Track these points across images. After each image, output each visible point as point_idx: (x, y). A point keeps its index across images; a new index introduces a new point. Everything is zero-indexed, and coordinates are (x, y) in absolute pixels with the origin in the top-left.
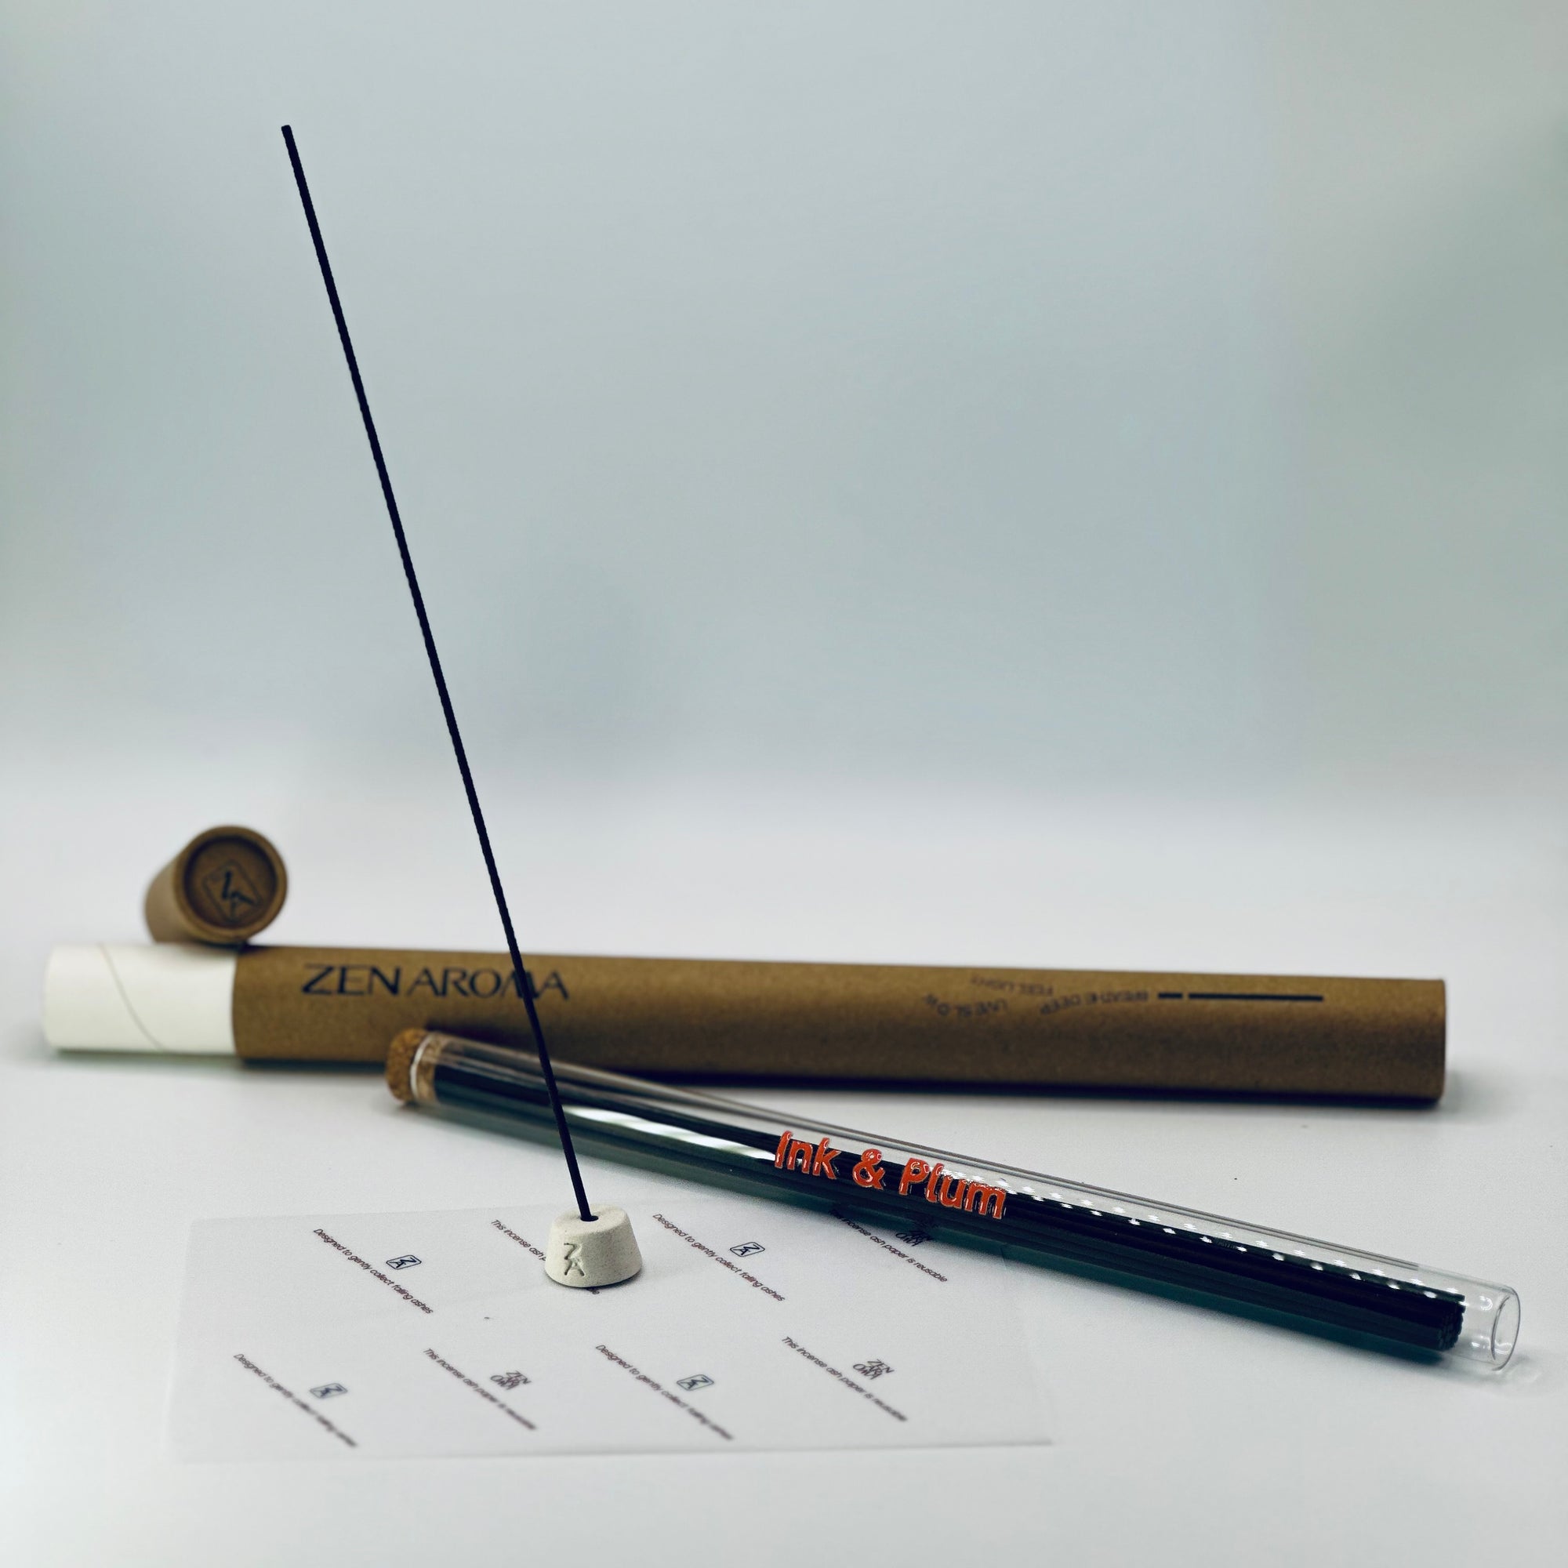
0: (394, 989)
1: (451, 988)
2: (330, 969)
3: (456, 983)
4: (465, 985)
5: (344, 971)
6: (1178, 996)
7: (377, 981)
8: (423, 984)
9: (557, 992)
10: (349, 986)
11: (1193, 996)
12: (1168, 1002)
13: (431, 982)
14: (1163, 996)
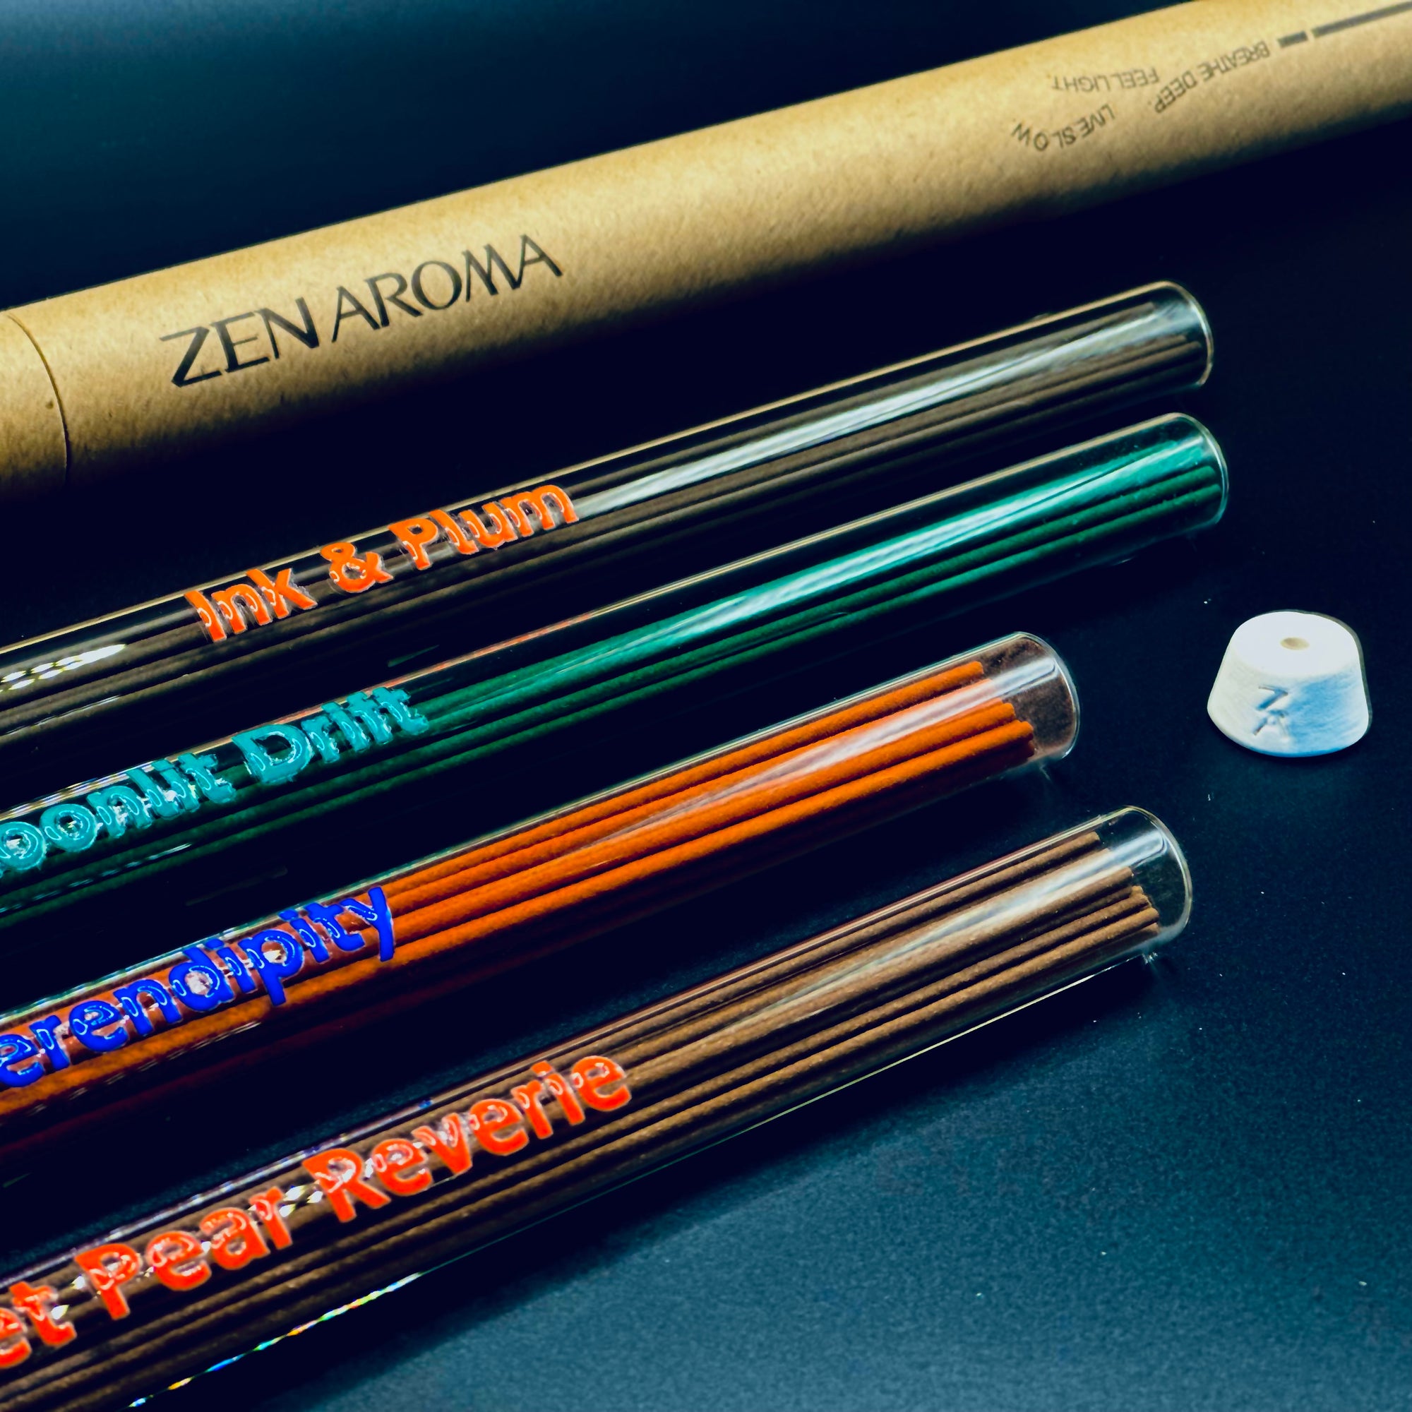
0: (311, 338)
1: (392, 308)
2: (201, 334)
3: (394, 299)
4: (409, 297)
5: (221, 327)
6: (1301, 37)
7: (279, 331)
8: (350, 314)
9: (543, 266)
10: (242, 354)
11: (1322, 31)
12: (1295, 49)
13: (360, 309)
14: (1287, 41)
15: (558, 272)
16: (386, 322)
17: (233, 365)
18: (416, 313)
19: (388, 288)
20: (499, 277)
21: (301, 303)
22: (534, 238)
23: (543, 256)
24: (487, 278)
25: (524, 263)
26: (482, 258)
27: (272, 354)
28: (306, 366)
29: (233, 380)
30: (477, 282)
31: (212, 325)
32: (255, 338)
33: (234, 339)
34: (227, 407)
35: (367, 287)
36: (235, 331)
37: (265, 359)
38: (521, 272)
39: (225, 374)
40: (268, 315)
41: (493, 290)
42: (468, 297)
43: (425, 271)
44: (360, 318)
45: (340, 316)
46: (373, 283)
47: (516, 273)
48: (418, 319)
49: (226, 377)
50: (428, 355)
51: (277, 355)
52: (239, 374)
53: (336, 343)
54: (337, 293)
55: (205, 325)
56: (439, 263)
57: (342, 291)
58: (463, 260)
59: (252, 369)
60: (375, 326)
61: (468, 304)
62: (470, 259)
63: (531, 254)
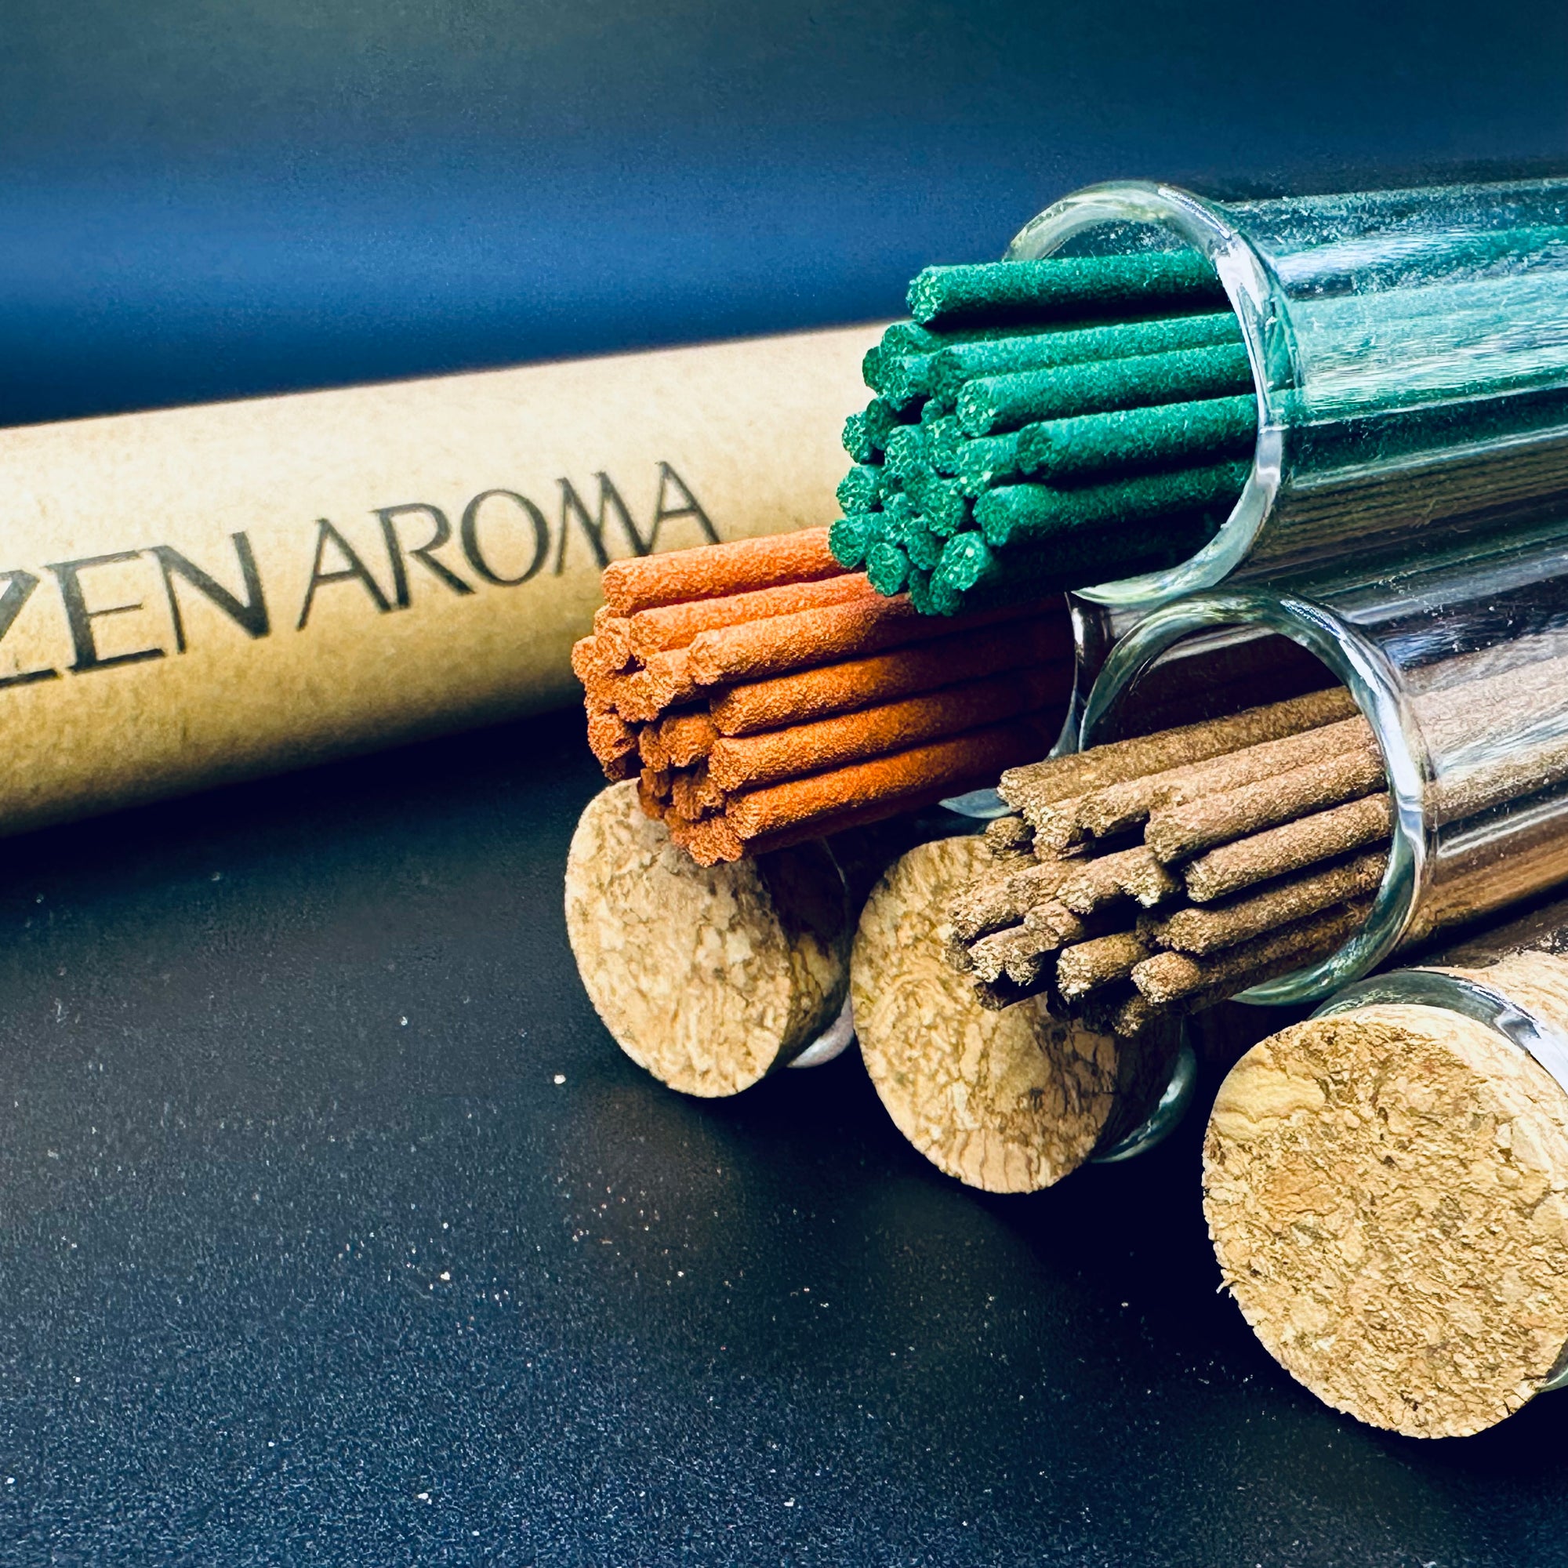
15: (714, 538)
16: (404, 599)
17: (86, 659)
18: (462, 587)
19: (415, 531)
20: (615, 536)
21: (241, 542)
22: (680, 469)
23: (694, 508)
24: (595, 534)
25: (662, 515)
26: (590, 494)
27: (170, 645)
28: (241, 674)
29: (82, 691)
30: (579, 539)
31: (49, 567)
32: (137, 607)
33: (91, 606)
34: (66, 743)
35: (374, 524)
36: (96, 589)
37: (156, 653)
38: (654, 535)
39: (68, 676)
40: (168, 558)
41: (603, 560)
42: (560, 568)
43: (485, 506)
44: (356, 587)
45: (318, 579)
46: (385, 516)
47: (644, 529)
48: (465, 600)
49: (69, 682)
50: (474, 670)
51: (182, 646)
52: (94, 678)
53: (304, 632)
54: (316, 529)
55: (32, 568)
56: (511, 494)
57: (327, 529)
58: (558, 493)
59: (127, 671)
60: (384, 606)
61: (559, 581)
62: (571, 497)
63: (675, 500)
